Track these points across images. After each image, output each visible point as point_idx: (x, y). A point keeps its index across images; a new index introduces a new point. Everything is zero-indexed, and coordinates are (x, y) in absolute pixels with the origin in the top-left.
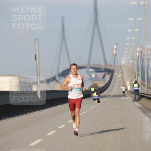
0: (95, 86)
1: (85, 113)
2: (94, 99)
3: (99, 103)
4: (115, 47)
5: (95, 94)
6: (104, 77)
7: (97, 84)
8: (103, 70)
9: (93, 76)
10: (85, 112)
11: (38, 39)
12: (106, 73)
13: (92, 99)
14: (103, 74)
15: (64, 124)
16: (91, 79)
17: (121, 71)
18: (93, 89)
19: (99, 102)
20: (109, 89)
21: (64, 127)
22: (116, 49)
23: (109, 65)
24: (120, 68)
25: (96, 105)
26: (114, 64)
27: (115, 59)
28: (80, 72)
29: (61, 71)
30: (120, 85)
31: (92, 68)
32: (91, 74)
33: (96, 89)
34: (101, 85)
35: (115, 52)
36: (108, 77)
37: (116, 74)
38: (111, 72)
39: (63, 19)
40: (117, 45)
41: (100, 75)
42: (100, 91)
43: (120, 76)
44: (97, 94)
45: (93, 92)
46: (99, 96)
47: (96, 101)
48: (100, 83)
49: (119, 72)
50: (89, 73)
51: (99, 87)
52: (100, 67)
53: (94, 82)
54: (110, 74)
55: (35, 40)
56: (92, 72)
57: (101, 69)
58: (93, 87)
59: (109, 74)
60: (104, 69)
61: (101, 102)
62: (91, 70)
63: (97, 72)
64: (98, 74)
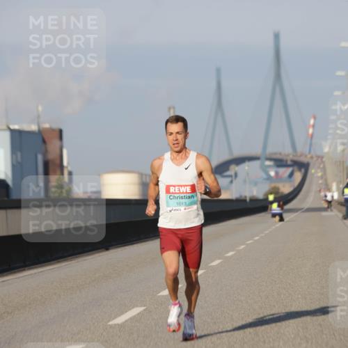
0: (274, 191)
1: (256, 240)
2: (274, 215)
3: (282, 223)
4: (312, 122)
5: (275, 206)
6: (291, 175)
7: (278, 189)
8: (289, 163)
9: (272, 173)
10: (257, 238)
11: (174, 108)
12: (296, 168)
13: (270, 215)
14: (290, 170)
15: (219, 259)
16: (269, 178)
17: (322, 166)
18: (271, 198)
19: (282, 219)
20: (299, 197)
21: (219, 264)
22: (313, 126)
23: (299, 154)
24: (320, 160)
25: (277, 225)
26: (310, 152)
27: (311, 145)
28: (248, 166)
29: (215, 163)
30: (320, 191)
31: (270, 159)
32: (268, 169)
33: (277, 196)
34: (286, 189)
35: (311, 131)
36: (298, 176)
37: (313, 171)
38: (303, 166)
39: (218, 71)
40: (315, 118)
41: (285, 172)
42: (284, 200)
43: (320, 174)
44: (279, 206)
45: (272, 203)
46: (282, 209)
47: (277, 218)
48: (284, 186)
49: (319, 167)
50: (265, 169)
51: (282, 193)
52: (285, 158)
53: (273, 185)
54: (303, 170)
55: (170, 109)
56: (269, 166)
57: (287, 161)
58: (271, 194)
59: (300, 170)
60: (292, 161)
61: (286, 219)
62: (268, 163)
63: (279, 166)
64: (281, 170)
